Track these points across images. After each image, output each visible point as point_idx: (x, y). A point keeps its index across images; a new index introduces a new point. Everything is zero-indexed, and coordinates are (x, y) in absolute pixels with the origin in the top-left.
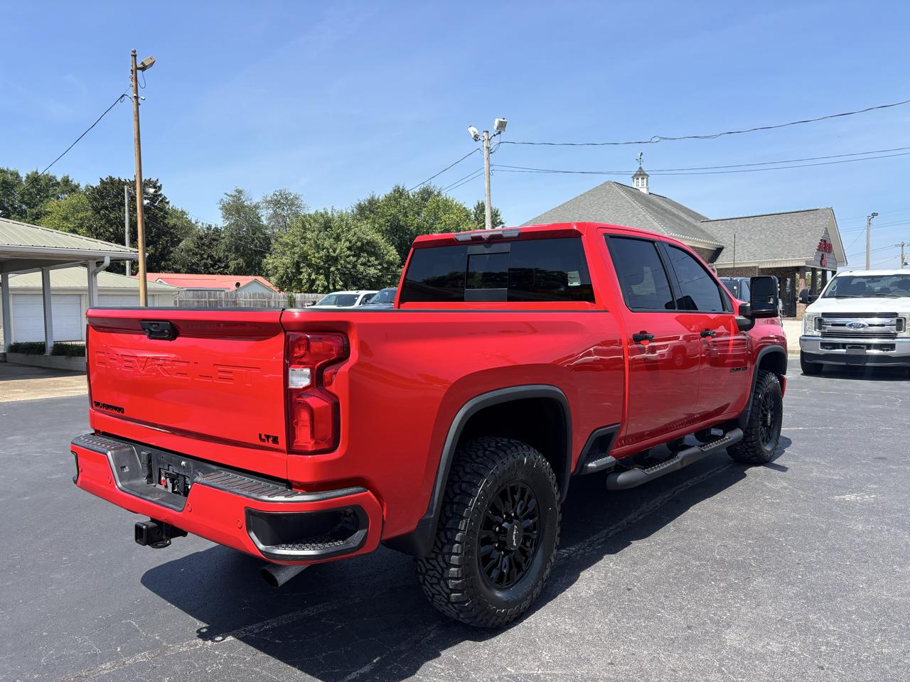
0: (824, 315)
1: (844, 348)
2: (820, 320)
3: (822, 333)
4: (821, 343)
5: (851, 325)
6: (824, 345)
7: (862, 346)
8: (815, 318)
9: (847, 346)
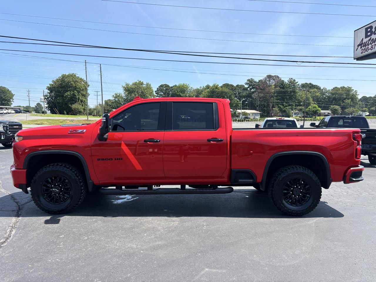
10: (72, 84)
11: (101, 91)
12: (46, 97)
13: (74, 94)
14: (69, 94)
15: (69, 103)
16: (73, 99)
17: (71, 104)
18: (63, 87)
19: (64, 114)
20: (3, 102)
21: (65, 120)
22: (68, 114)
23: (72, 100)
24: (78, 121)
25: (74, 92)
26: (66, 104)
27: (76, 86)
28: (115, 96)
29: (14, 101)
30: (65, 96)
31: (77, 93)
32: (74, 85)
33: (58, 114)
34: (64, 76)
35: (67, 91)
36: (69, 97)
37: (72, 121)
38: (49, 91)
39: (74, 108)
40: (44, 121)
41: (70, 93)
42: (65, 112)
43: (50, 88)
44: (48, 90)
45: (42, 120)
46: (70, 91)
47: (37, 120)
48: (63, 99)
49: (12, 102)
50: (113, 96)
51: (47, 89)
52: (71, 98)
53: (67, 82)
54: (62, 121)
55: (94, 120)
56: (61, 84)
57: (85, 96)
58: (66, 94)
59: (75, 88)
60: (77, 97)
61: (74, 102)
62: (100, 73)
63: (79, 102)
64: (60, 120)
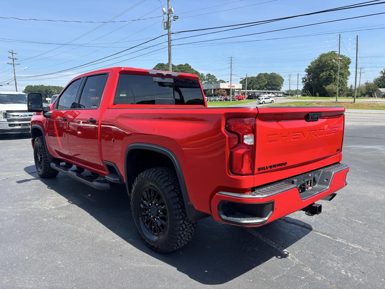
0: (7, 111)
1: (20, 126)
2: (6, 114)
3: (7, 120)
4: (9, 125)
5: (21, 116)
6: (10, 125)
7: (28, 124)
8: (3, 113)
9: (21, 125)
10: (329, 63)
11: (355, 67)
12: (304, 80)
13: (330, 75)
14: (324, 74)
15: (324, 84)
16: (329, 80)
17: (326, 85)
18: (320, 68)
19: (315, 96)
20: (273, 87)
21: (311, 103)
22: (320, 96)
23: (327, 81)
24: (325, 103)
25: (330, 71)
26: (321, 86)
27: (333, 65)
28: (383, 72)
29: (283, 85)
30: (321, 77)
31: (333, 73)
32: (331, 64)
33: (311, 96)
34: (322, 56)
35: (323, 71)
36: (324, 77)
37: (319, 103)
38: (307, 74)
39: (328, 89)
40: (292, 104)
41: (326, 74)
42: (317, 94)
43: (309, 70)
44: (307, 72)
45: (290, 102)
46: (326, 71)
47: (286, 103)
48: (318, 81)
49: (282, 87)
50: (382, 72)
51: (305, 71)
52: (327, 78)
53: (324, 62)
54: (308, 103)
55: (343, 102)
56: (318, 65)
57: (343, 76)
58: (321, 75)
59: (332, 68)
60: (333, 77)
61: (329, 82)
62: (356, 46)
63: (335, 83)
64: (307, 102)
